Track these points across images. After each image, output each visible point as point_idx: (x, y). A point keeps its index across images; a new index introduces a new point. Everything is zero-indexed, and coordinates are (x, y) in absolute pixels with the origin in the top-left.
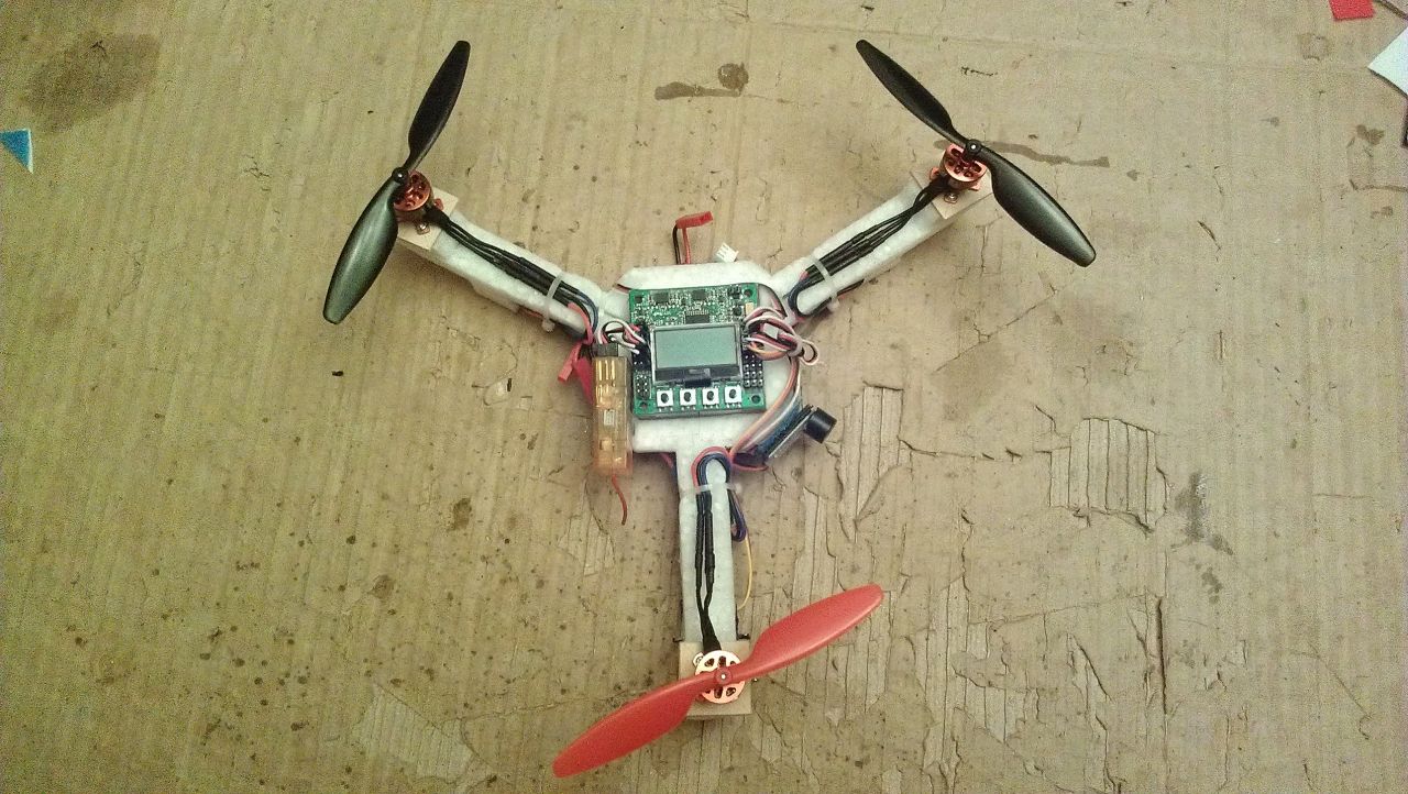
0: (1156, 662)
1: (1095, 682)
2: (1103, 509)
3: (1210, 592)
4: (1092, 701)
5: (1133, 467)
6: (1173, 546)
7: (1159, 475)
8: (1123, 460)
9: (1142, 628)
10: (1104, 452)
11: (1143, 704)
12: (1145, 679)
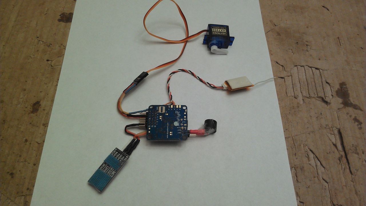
0: (343, 153)
1: (319, 164)
2: (308, 96)
3: (358, 125)
4: (319, 171)
5: (317, 82)
6: (339, 109)
7: (327, 85)
8: (312, 80)
9: (334, 141)
10: (304, 77)
11: (341, 172)
12: (340, 161)
